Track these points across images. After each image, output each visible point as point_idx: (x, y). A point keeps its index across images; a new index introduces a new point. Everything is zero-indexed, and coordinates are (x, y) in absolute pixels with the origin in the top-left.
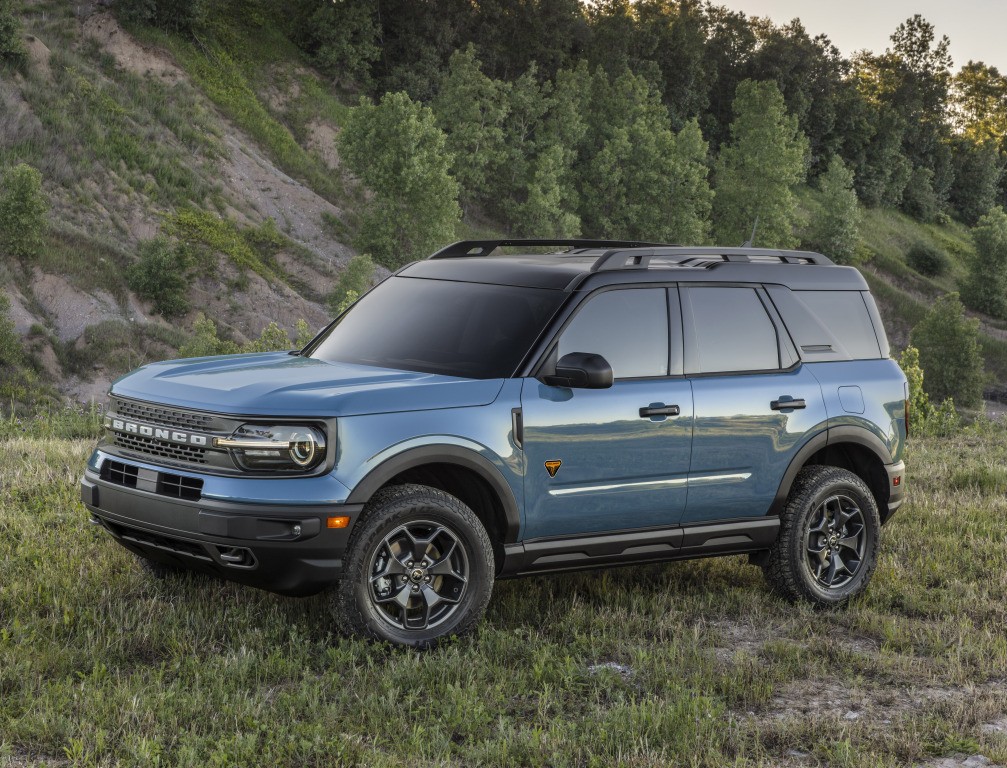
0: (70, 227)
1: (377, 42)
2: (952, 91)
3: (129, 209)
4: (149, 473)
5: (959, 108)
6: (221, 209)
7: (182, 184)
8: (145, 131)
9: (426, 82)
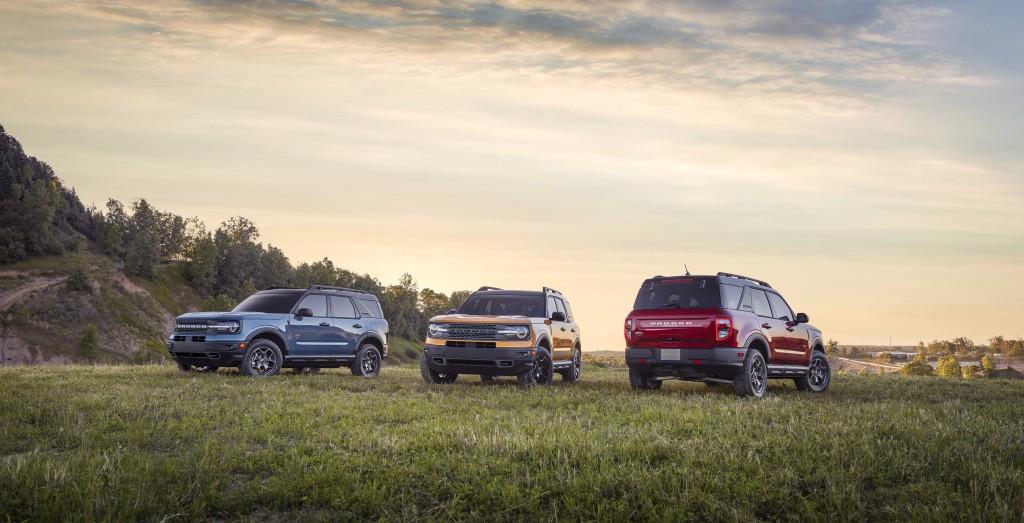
0: (107, 347)
1: (215, 277)
2: (419, 297)
3: (129, 340)
4: (189, 336)
5: (422, 303)
6: (163, 340)
7: (149, 331)
8: (135, 313)
9: (234, 292)
